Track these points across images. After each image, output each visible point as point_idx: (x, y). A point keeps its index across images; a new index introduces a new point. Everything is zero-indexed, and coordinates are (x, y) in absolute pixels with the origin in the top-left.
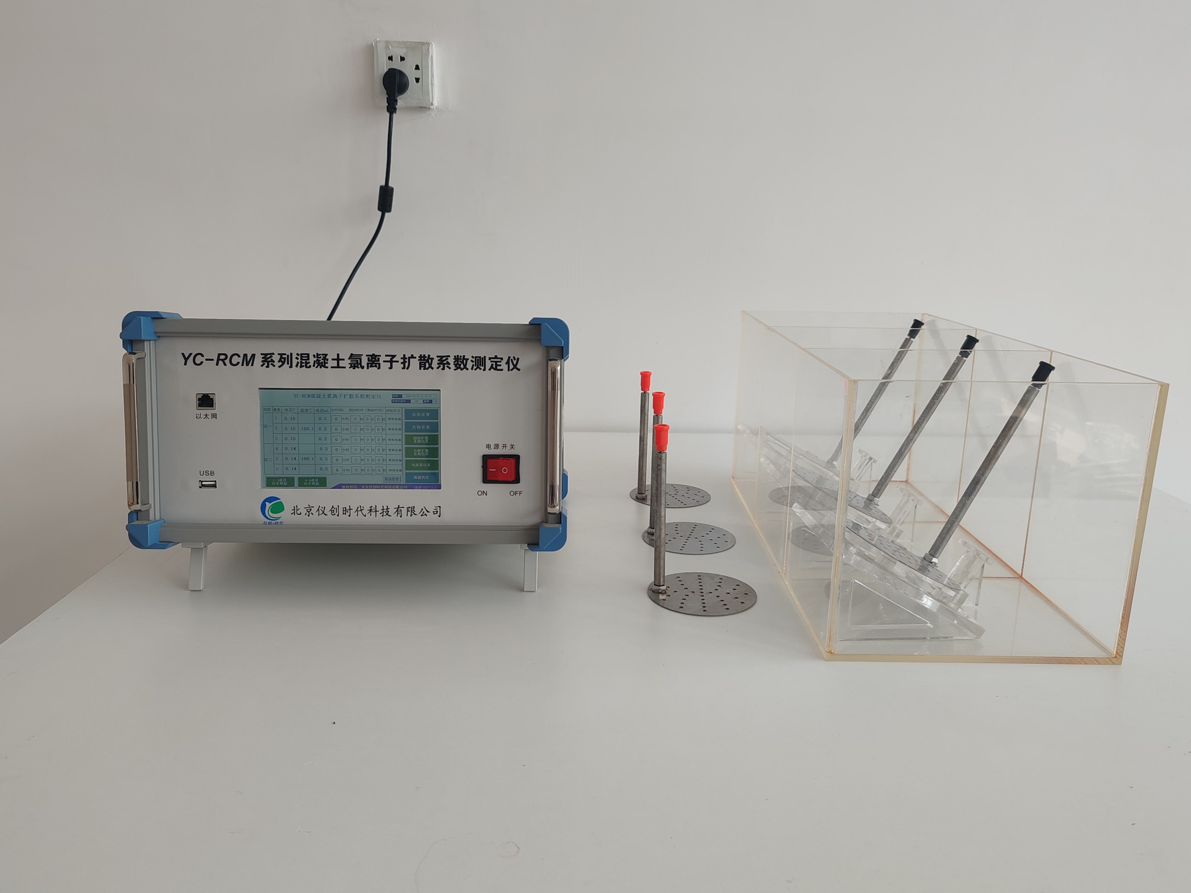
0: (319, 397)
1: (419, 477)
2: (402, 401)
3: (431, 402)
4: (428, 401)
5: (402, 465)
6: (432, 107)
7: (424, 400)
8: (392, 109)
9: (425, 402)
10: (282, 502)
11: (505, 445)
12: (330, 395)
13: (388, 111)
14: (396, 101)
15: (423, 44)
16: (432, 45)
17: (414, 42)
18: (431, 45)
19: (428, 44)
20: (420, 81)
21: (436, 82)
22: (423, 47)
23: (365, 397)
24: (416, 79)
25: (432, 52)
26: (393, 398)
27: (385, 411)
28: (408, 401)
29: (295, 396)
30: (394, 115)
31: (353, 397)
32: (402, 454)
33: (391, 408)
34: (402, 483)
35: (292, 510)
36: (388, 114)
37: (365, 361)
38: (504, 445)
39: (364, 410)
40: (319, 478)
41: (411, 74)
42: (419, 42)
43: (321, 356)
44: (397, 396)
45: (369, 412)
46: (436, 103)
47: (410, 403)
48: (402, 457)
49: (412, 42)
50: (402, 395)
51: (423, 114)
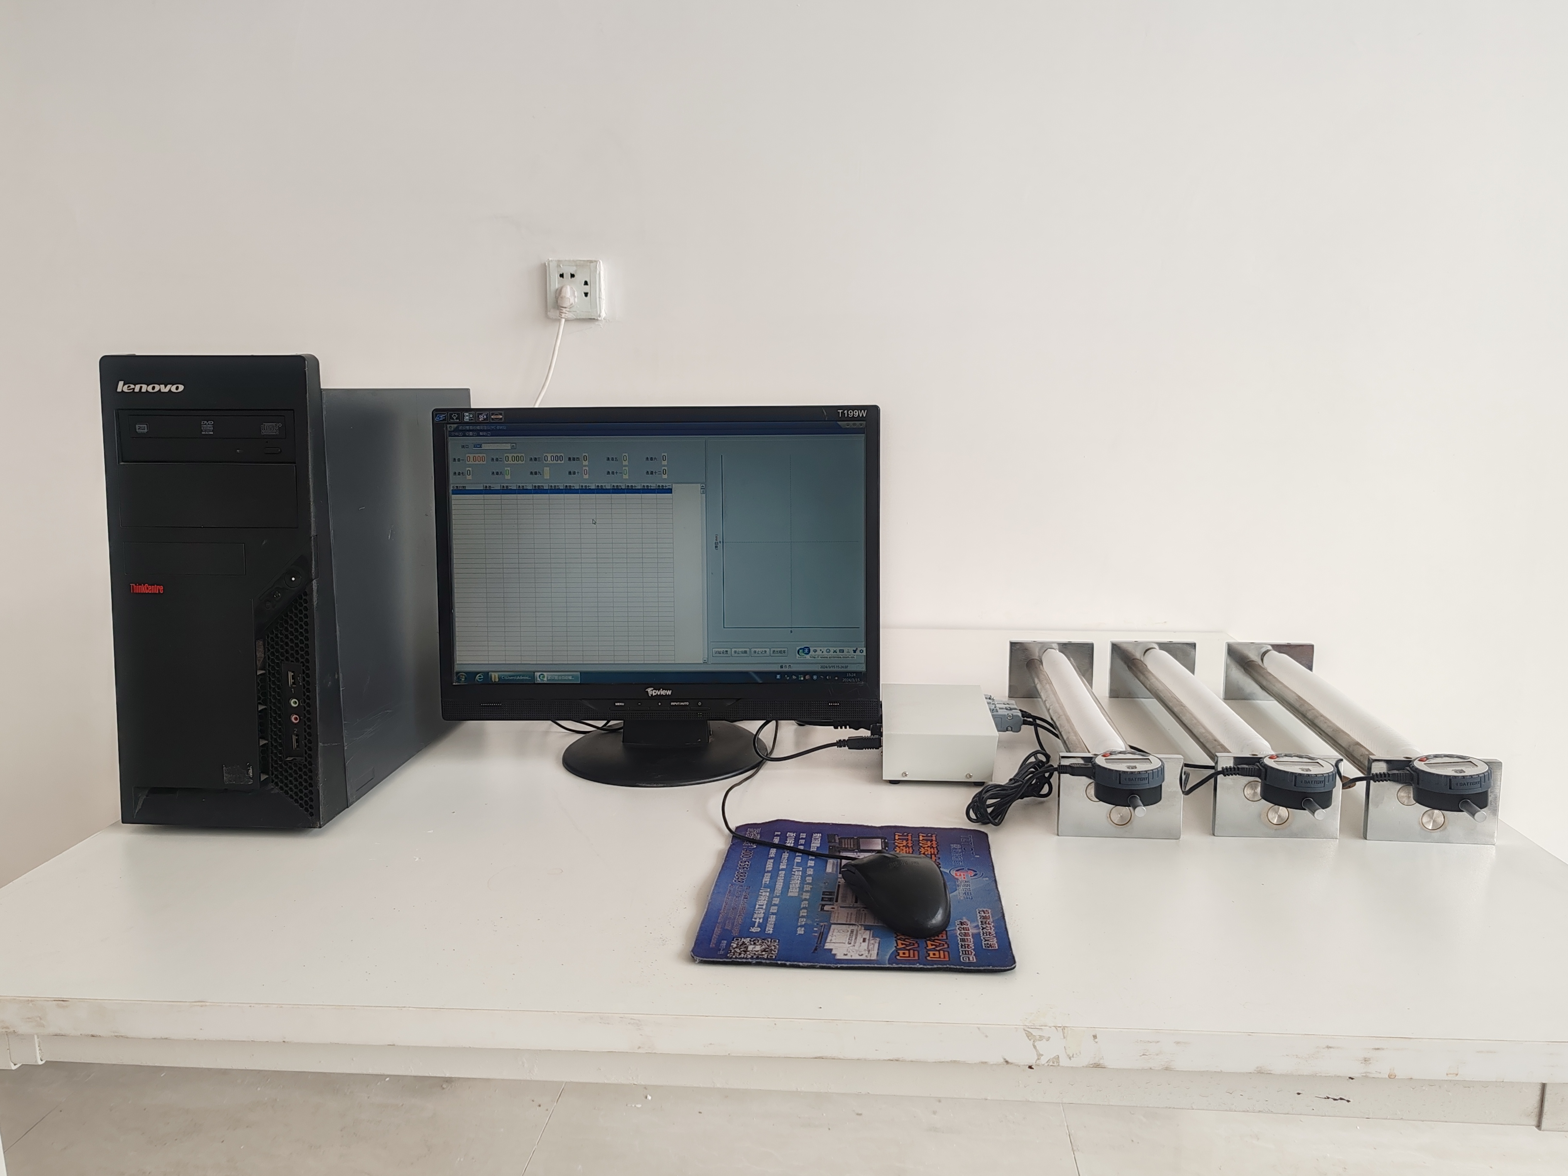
46: (603, 314)
51: (592, 325)
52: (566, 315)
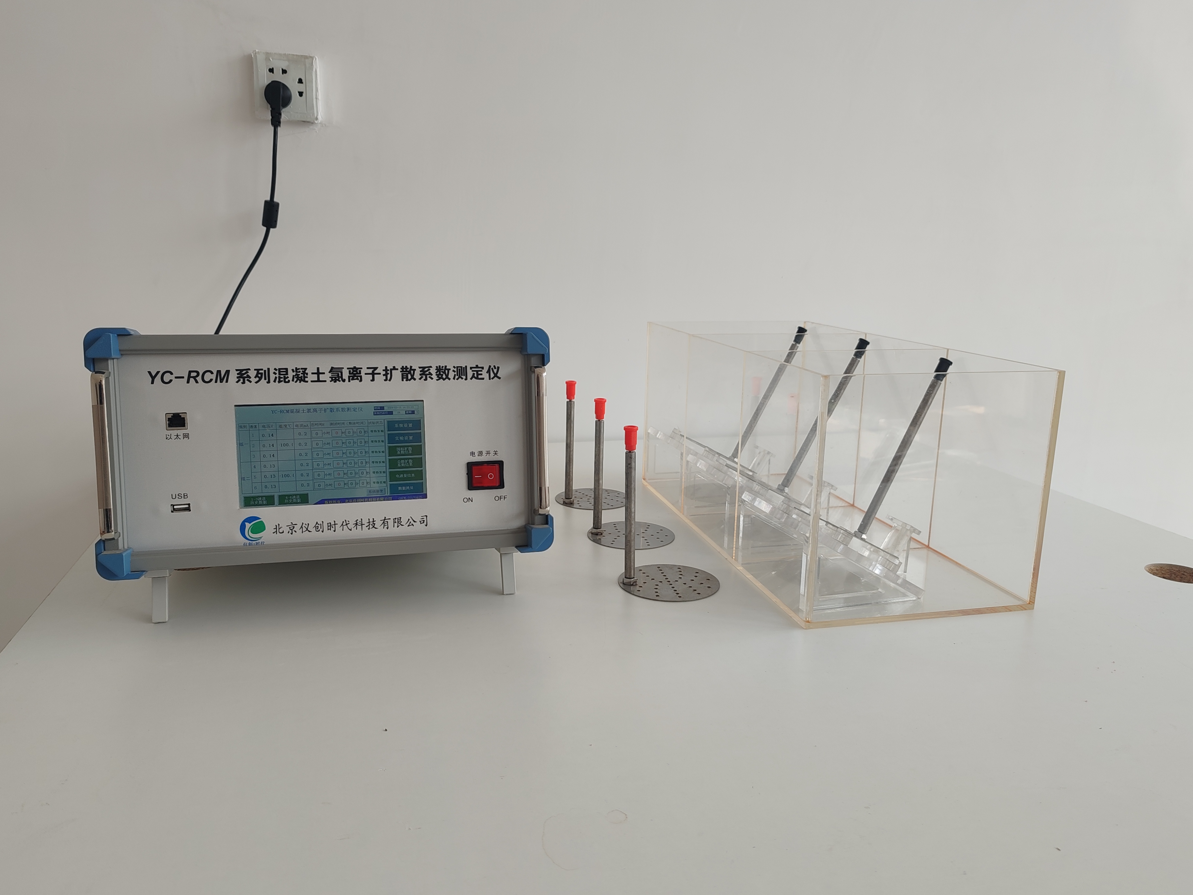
0: (299, 412)
1: (404, 488)
2: (384, 413)
3: (413, 412)
4: (411, 412)
5: (386, 476)
6: (316, 122)
7: (406, 411)
8: (276, 122)
9: (407, 412)
10: (263, 521)
11: (489, 451)
12: (310, 409)
13: (272, 124)
14: (280, 114)
15: (306, 57)
16: (316, 59)
17: (296, 55)
18: (314, 59)
19: (312, 58)
20: (304, 95)
21: (320, 97)
22: (307, 60)
23: (346, 410)
24: (299, 92)
25: (316, 66)
26: (375, 410)
27: (366, 423)
28: (391, 413)
29: (273, 412)
30: (279, 128)
31: (333, 411)
32: (386, 466)
33: (373, 421)
34: (386, 495)
35: (274, 529)
36: (273, 128)
37: (346, 375)
38: (487, 451)
39: (345, 423)
40: (300, 495)
41: (294, 88)
42: (302, 56)
43: (300, 370)
44: (379, 408)
45: (351, 425)
47: (392, 414)
48: (386, 468)
49: (294, 55)
50: (383, 407)
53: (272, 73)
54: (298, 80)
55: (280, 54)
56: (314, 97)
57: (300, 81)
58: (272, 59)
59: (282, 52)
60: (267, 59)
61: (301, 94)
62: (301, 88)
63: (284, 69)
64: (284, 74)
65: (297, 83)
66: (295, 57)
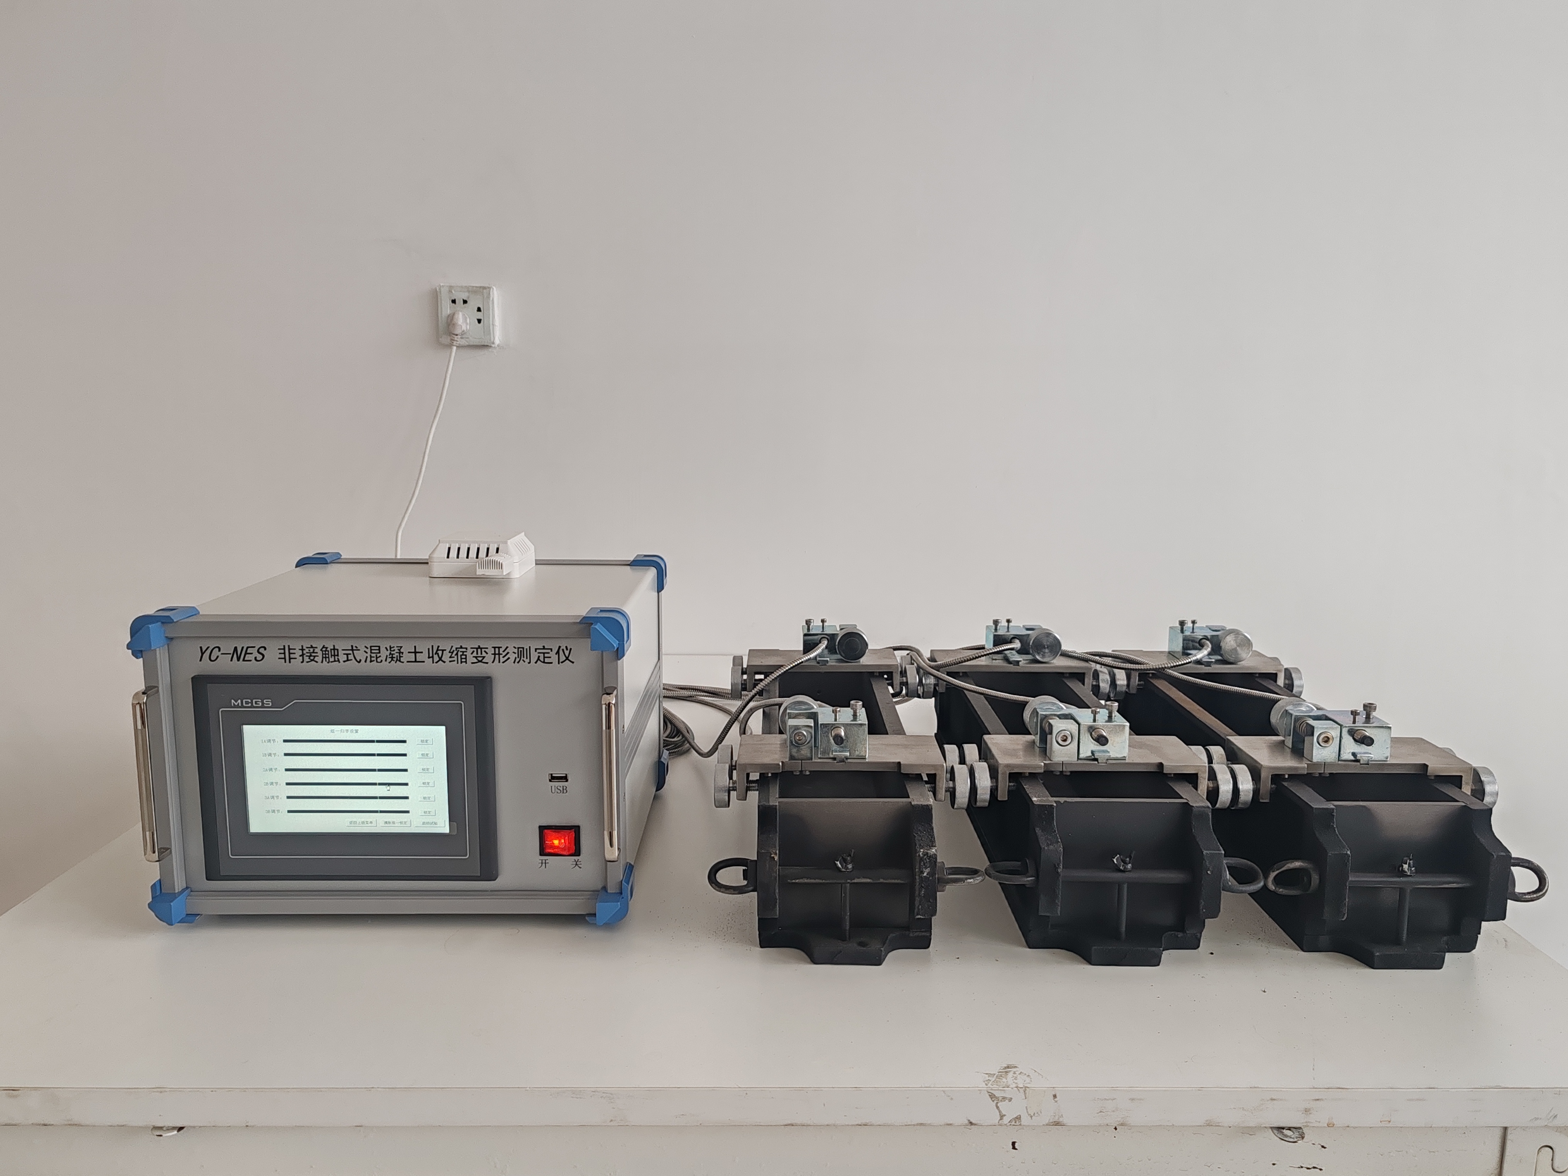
6: (493, 346)
15: (484, 288)
16: (493, 289)
17: (476, 285)
18: (492, 289)
19: (489, 288)
20: (482, 323)
21: (497, 322)
22: (485, 291)
25: (494, 295)
41: (473, 317)
42: (481, 287)
46: (497, 342)
49: (473, 287)
51: (485, 352)
52: (458, 343)
53: (454, 304)
54: (477, 309)
55: (462, 287)
56: (491, 323)
57: (479, 310)
58: (455, 291)
59: (464, 285)
60: (450, 291)
61: (479, 321)
62: (480, 315)
63: (465, 299)
64: (465, 305)
65: (476, 311)
66: (475, 288)
